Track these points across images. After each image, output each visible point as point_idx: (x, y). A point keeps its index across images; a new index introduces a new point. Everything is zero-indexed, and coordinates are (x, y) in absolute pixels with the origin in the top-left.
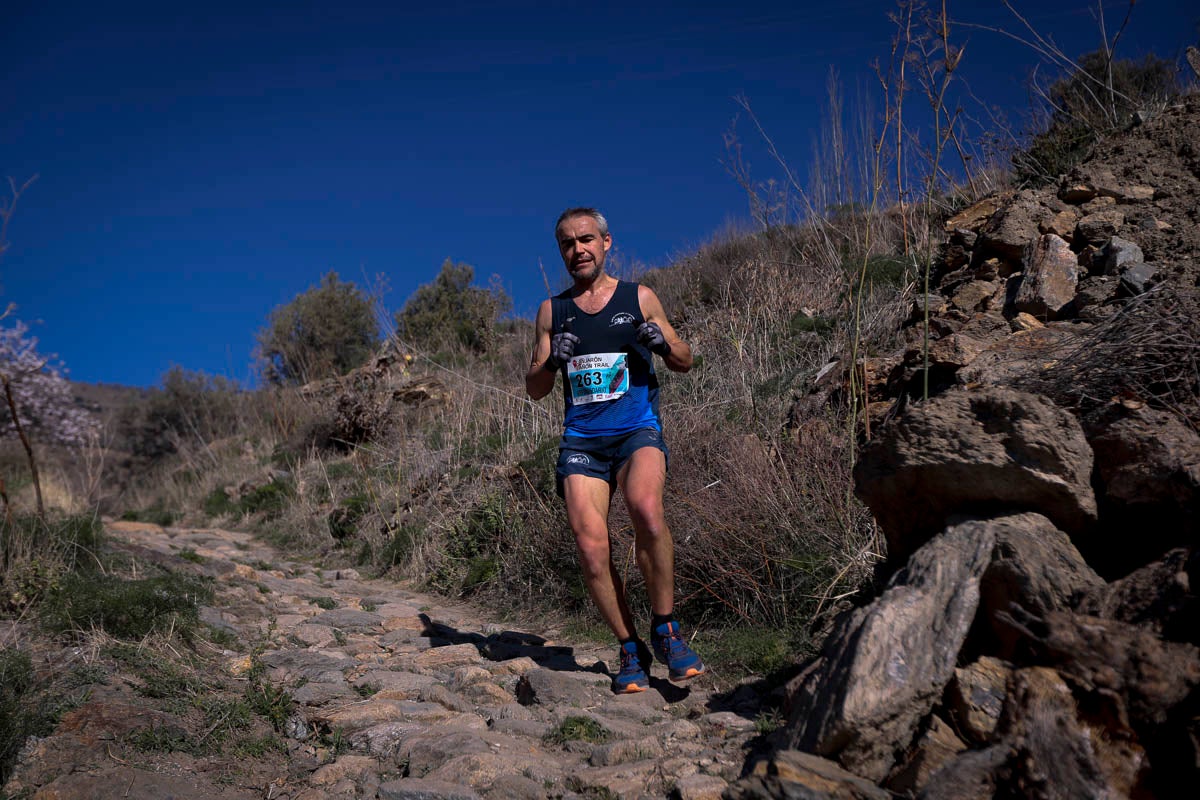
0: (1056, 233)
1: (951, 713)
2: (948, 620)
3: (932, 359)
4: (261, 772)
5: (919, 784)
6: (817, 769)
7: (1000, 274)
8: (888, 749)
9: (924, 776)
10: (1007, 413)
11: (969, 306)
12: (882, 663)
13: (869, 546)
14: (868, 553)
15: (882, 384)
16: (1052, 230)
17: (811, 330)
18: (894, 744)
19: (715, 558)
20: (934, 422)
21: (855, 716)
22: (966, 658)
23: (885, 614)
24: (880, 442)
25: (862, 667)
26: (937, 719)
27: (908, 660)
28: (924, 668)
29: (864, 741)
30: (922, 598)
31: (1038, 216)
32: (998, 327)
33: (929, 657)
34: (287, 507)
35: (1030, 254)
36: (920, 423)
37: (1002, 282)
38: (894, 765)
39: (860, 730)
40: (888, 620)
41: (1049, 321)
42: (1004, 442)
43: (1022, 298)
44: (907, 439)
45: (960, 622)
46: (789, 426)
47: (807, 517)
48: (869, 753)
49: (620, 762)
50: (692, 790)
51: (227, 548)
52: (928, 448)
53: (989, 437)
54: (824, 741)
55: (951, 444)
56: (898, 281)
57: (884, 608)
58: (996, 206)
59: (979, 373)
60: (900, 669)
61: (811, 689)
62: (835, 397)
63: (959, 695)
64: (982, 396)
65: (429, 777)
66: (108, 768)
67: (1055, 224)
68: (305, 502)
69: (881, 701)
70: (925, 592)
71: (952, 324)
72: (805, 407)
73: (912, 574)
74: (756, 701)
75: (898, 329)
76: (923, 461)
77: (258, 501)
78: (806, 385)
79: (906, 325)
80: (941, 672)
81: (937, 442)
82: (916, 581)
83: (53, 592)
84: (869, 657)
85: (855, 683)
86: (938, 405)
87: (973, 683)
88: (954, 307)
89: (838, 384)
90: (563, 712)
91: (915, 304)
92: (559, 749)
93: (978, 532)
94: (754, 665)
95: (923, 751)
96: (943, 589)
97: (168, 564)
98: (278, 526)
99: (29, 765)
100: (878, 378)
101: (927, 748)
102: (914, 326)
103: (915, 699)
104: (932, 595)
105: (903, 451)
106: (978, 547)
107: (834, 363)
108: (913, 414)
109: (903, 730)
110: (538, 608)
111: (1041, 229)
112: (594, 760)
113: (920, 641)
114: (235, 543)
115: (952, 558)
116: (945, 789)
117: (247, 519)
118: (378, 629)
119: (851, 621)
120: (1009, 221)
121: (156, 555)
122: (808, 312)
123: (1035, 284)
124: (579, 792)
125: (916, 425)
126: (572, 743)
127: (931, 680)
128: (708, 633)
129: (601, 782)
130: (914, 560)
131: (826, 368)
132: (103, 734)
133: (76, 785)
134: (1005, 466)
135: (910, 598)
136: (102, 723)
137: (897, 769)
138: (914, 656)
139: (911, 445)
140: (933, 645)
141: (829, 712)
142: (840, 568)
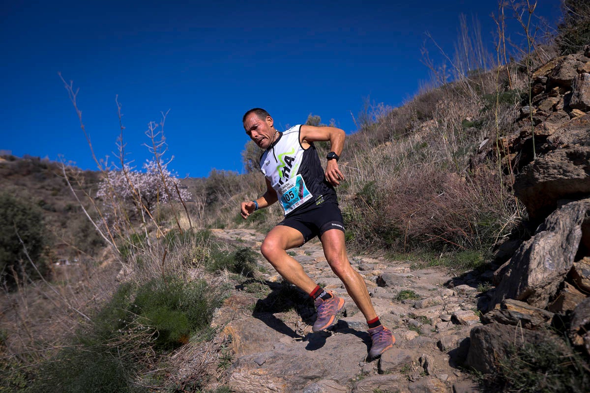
0: (586, 72)
1: (574, 280)
2: (569, 244)
3: (535, 134)
4: (293, 317)
5: (563, 309)
6: (524, 306)
7: (560, 93)
8: (547, 296)
9: (566, 307)
10: (584, 156)
11: (547, 109)
12: (542, 263)
13: (515, 214)
14: (515, 217)
15: (511, 147)
16: (584, 71)
17: (473, 126)
18: (549, 294)
19: (447, 225)
20: (550, 163)
21: (533, 284)
22: (578, 258)
23: (540, 243)
24: (526, 174)
25: (533, 265)
26: (566, 283)
27: (553, 261)
28: (561, 263)
29: (538, 293)
30: (555, 236)
31: (576, 65)
32: (564, 117)
33: (562, 259)
34: (267, 218)
35: (575, 83)
36: (544, 164)
37: (561, 97)
38: (549, 302)
39: (536, 289)
40: (542, 245)
41: (587, 111)
42: (584, 168)
43: (573, 103)
44: (538, 171)
45: (575, 244)
46: (471, 167)
47: (485, 205)
48: (540, 298)
49: (427, 307)
50: (461, 316)
51: (248, 236)
52: (548, 174)
53: (577, 167)
54: (520, 294)
55: (559, 172)
56: (511, 102)
57: (539, 241)
58: (555, 64)
59: (558, 138)
60: (550, 264)
61: (509, 275)
62: (490, 154)
63: (577, 273)
64: (572, 150)
65: (355, 316)
66: (244, 318)
67: (583, 68)
68: (273, 216)
69: (544, 277)
70: (556, 233)
71: (541, 118)
72: (477, 159)
73: (548, 226)
74: (475, 279)
75: (514, 122)
76: (546, 179)
77: (256, 217)
78: (475, 150)
79: (518, 120)
80: (568, 265)
81: (552, 171)
82: (551, 228)
83: (206, 257)
84: (536, 261)
85: (531, 271)
86: (551, 156)
87: (582, 268)
88: (540, 110)
89: (491, 149)
90: (399, 289)
91: (521, 111)
92: (400, 303)
93: (577, 207)
94: (469, 266)
95: (564, 296)
96: (564, 231)
97: (234, 244)
98: (264, 226)
99: (217, 318)
100: (509, 144)
101: (566, 295)
102: (522, 120)
103: (558, 276)
104: (559, 234)
105: (537, 176)
106: (578, 213)
107: (487, 140)
108: (541, 161)
109: (554, 288)
110: (373, 249)
111: (578, 71)
112: (416, 306)
113: (557, 253)
114: (250, 233)
115: (567, 218)
116: (584, 311)
117: (252, 224)
118: (314, 262)
119: (523, 246)
120: (563, 70)
121: (229, 241)
122: (469, 119)
123: (579, 96)
124: (414, 319)
125: (542, 165)
126: (405, 300)
127: (564, 268)
128: (447, 254)
129: (423, 314)
130: (548, 220)
131: (484, 142)
132: (239, 306)
133: (237, 324)
134: (585, 178)
135: (549, 236)
136: (238, 303)
137: (550, 303)
138: (555, 259)
139: (540, 174)
140: (563, 254)
141: (520, 283)
142: (503, 225)
